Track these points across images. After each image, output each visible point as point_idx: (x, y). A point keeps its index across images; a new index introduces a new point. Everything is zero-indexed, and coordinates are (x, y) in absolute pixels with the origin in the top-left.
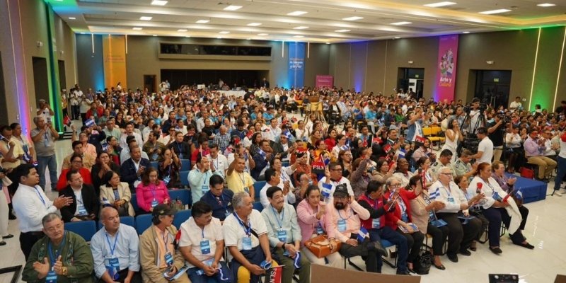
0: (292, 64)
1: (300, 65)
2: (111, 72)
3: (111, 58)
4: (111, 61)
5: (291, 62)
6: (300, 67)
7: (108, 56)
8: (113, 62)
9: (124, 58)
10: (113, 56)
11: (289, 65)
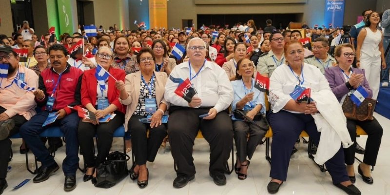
0: (330, 6)
1: (339, 5)
2: (155, 17)
3: (155, 5)
4: (155, 8)
5: (328, 4)
6: (339, 8)
7: (153, 3)
8: (157, 9)
9: (166, 5)
10: (156, 3)
11: (325, 6)
